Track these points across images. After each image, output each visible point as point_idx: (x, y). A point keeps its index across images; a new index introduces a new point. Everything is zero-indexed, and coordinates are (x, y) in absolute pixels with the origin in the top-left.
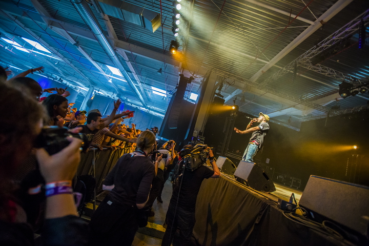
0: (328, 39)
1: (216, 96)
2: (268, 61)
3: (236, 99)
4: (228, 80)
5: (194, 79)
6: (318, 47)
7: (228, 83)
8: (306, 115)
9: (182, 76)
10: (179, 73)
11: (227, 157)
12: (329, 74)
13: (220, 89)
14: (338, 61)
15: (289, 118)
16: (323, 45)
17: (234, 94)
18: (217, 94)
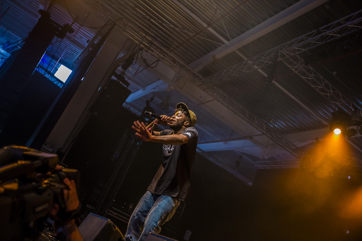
0: (339, 24)
1: (113, 78)
2: (228, 40)
3: (152, 99)
4: (145, 55)
5: (72, 31)
6: (319, 32)
7: (145, 61)
8: (266, 157)
9: (45, 15)
10: (41, 7)
11: (108, 217)
12: (322, 90)
13: (125, 67)
14: (335, 73)
15: (238, 158)
16: (328, 33)
17: (150, 89)
18: (116, 75)
